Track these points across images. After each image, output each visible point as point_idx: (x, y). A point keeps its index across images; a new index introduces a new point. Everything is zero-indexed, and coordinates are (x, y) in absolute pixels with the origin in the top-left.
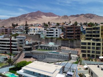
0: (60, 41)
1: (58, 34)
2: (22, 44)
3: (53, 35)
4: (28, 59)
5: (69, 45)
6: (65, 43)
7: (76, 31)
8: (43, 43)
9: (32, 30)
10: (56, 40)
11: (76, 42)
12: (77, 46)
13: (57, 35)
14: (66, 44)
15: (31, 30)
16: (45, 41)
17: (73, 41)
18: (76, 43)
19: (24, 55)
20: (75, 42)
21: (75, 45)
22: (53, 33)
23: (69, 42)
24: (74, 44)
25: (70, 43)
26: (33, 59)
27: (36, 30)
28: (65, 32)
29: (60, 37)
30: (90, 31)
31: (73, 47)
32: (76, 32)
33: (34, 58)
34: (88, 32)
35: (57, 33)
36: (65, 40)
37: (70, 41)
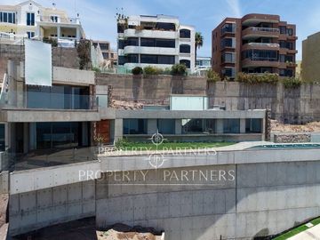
1: (191, 59)
5: (279, 109)
10: (211, 83)
12: (312, 111)
18: (308, 96)
20: (304, 93)
23: (280, 92)
25: (282, 100)
37: (286, 87)
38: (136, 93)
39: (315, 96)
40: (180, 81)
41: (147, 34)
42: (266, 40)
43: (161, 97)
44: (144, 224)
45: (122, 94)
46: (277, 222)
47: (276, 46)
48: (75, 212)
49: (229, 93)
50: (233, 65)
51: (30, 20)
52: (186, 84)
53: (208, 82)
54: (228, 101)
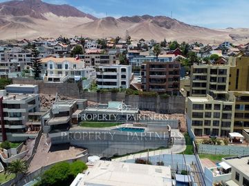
0: (137, 97)
1: (126, 80)
2: (35, 111)
3: (114, 84)
4: (63, 151)
5: (158, 107)
6: (148, 103)
7: (171, 73)
8: (92, 103)
9: (51, 68)
10: (127, 96)
11: (174, 100)
12: (175, 108)
13: (124, 83)
14: (151, 105)
15: (49, 69)
16: (96, 99)
17: (167, 98)
18: (173, 102)
19: (48, 143)
20: (171, 100)
21: (171, 107)
22: (114, 77)
23: (158, 100)
24: (170, 105)
25: (159, 104)
26: (75, 150)
27: (64, 69)
28: (145, 75)
29: (131, 85)
30: (202, 74)
31: (167, 111)
32: (172, 76)
33: (77, 147)
34: (197, 77)
35: (124, 77)
36: (149, 96)
37: (161, 98)
38: (98, 99)
39: (177, 102)
40: (114, 95)
42: (160, 73)
45: (93, 99)
46: (121, 152)
47: (164, 77)
48: (65, 141)
49: (134, 100)
51: (67, 67)
52: (117, 96)
54: (134, 103)
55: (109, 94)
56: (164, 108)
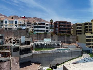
1: (49, 30)
6: (62, 39)
12: (73, 41)
17: (69, 36)
19: (18, 62)
20: (71, 37)
21: (71, 40)
23: (66, 37)
25: (66, 39)
28: (57, 27)
31: (69, 42)
38: (37, 38)
39: (73, 38)
40: (46, 36)
41: (40, 26)
42: (64, 26)
43: (42, 39)
44: (38, 62)
46: (60, 62)
47: (66, 27)
49: (55, 38)
50: (57, 31)
51: (16, 23)
52: (47, 36)
53: (51, 36)
54: (55, 39)
55: (43, 35)
56: (68, 41)
